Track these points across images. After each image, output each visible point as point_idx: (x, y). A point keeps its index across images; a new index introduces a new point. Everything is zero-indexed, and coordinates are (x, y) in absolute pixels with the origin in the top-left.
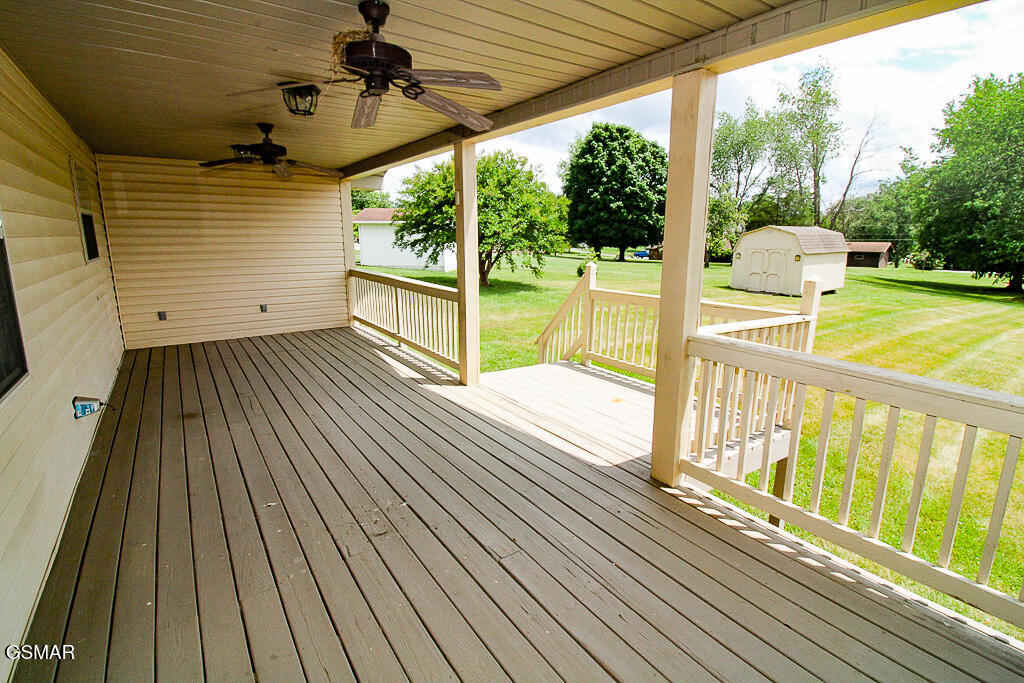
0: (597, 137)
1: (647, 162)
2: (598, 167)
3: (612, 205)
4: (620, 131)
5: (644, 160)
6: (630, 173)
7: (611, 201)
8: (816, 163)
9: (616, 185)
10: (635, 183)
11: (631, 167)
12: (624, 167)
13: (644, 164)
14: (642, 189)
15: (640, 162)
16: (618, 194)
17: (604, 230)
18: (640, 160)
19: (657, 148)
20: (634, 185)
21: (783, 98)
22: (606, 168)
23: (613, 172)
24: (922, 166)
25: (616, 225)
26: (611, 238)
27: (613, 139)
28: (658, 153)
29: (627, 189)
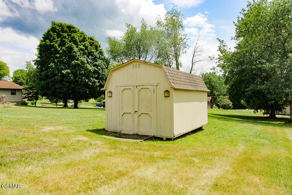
0: (53, 30)
1: (87, 48)
2: (54, 48)
3: (63, 71)
4: (69, 27)
5: (84, 46)
6: (75, 52)
7: (62, 69)
8: (177, 56)
9: (65, 59)
10: (78, 58)
11: (76, 49)
12: (70, 49)
13: (84, 48)
14: (83, 63)
15: (82, 47)
16: (68, 65)
17: (60, 88)
18: (82, 46)
19: (93, 40)
20: (77, 60)
21: (159, 23)
22: (59, 49)
23: (64, 51)
24: (229, 50)
25: (67, 84)
26: (65, 93)
27: (63, 31)
28: (93, 43)
29: (73, 62)
